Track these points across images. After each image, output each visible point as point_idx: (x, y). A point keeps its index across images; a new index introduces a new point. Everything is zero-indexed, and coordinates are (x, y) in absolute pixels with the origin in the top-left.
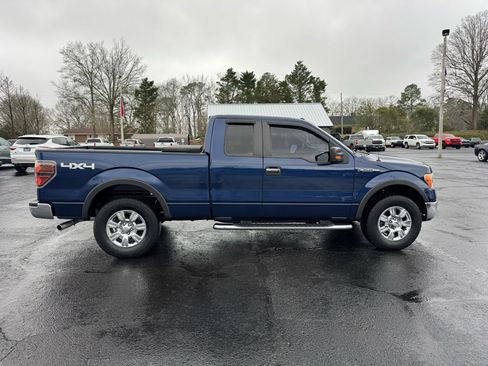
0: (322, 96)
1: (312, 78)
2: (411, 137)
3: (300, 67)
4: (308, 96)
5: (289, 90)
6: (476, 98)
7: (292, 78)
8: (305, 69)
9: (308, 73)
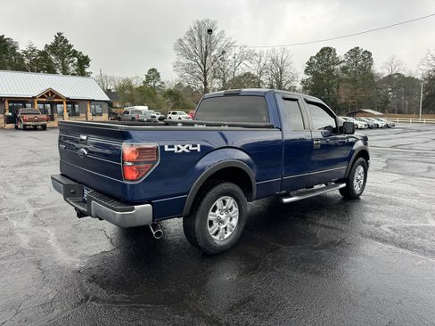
0: (87, 70)
1: (75, 52)
2: (174, 113)
3: (60, 38)
4: (72, 69)
5: (50, 61)
6: (206, 84)
7: (53, 48)
8: (66, 41)
9: (70, 46)
